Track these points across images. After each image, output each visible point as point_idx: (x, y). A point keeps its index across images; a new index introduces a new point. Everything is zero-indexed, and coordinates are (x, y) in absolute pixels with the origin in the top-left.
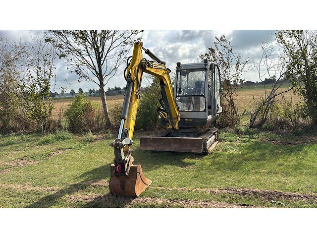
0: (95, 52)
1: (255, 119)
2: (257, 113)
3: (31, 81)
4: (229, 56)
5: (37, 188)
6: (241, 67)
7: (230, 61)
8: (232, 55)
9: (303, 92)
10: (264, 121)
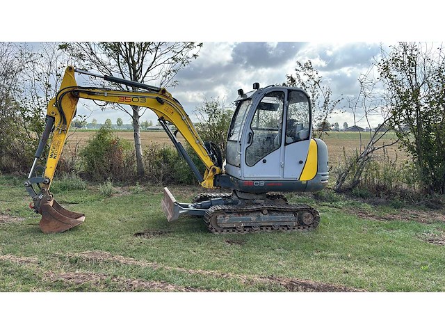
0: (130, 69)
1: (343, 180)
2: (347, 172)
3: (36, 103)
4: (315, 90)
5: (8, 256)
6: (330, 106)
7: (315, 96)
8: (319, 90)
9: (411, 148)
10: (356, 183)
